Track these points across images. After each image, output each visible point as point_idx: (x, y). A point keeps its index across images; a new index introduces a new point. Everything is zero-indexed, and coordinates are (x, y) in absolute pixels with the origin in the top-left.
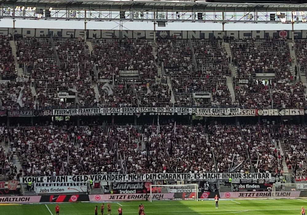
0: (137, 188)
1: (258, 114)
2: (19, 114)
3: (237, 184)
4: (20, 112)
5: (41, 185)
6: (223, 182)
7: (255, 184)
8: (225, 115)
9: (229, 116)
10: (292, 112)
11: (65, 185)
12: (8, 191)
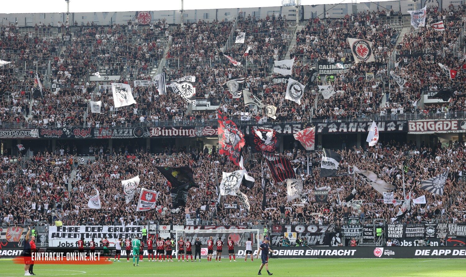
2: (112, 133)
4: (113, 130)
5: (60, 236)
8: (461, 129)
11: (99, 236)
12: (7, 243)
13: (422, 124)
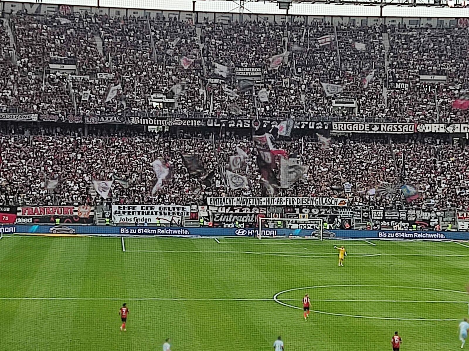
0: (246, 221)
1: (417, 130)
2: (100, 120)
3: (378, 220)
4: (100, 118)
5: (121, 213)
6: (360, 217)
7: (403, 221)
8: (372, 131)
9: (378, 132)
10: (464, 129)
11: (152, 214)
12: (78, 219)
13: (342, 125)
